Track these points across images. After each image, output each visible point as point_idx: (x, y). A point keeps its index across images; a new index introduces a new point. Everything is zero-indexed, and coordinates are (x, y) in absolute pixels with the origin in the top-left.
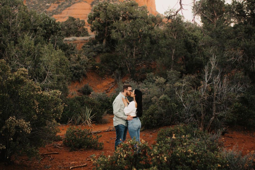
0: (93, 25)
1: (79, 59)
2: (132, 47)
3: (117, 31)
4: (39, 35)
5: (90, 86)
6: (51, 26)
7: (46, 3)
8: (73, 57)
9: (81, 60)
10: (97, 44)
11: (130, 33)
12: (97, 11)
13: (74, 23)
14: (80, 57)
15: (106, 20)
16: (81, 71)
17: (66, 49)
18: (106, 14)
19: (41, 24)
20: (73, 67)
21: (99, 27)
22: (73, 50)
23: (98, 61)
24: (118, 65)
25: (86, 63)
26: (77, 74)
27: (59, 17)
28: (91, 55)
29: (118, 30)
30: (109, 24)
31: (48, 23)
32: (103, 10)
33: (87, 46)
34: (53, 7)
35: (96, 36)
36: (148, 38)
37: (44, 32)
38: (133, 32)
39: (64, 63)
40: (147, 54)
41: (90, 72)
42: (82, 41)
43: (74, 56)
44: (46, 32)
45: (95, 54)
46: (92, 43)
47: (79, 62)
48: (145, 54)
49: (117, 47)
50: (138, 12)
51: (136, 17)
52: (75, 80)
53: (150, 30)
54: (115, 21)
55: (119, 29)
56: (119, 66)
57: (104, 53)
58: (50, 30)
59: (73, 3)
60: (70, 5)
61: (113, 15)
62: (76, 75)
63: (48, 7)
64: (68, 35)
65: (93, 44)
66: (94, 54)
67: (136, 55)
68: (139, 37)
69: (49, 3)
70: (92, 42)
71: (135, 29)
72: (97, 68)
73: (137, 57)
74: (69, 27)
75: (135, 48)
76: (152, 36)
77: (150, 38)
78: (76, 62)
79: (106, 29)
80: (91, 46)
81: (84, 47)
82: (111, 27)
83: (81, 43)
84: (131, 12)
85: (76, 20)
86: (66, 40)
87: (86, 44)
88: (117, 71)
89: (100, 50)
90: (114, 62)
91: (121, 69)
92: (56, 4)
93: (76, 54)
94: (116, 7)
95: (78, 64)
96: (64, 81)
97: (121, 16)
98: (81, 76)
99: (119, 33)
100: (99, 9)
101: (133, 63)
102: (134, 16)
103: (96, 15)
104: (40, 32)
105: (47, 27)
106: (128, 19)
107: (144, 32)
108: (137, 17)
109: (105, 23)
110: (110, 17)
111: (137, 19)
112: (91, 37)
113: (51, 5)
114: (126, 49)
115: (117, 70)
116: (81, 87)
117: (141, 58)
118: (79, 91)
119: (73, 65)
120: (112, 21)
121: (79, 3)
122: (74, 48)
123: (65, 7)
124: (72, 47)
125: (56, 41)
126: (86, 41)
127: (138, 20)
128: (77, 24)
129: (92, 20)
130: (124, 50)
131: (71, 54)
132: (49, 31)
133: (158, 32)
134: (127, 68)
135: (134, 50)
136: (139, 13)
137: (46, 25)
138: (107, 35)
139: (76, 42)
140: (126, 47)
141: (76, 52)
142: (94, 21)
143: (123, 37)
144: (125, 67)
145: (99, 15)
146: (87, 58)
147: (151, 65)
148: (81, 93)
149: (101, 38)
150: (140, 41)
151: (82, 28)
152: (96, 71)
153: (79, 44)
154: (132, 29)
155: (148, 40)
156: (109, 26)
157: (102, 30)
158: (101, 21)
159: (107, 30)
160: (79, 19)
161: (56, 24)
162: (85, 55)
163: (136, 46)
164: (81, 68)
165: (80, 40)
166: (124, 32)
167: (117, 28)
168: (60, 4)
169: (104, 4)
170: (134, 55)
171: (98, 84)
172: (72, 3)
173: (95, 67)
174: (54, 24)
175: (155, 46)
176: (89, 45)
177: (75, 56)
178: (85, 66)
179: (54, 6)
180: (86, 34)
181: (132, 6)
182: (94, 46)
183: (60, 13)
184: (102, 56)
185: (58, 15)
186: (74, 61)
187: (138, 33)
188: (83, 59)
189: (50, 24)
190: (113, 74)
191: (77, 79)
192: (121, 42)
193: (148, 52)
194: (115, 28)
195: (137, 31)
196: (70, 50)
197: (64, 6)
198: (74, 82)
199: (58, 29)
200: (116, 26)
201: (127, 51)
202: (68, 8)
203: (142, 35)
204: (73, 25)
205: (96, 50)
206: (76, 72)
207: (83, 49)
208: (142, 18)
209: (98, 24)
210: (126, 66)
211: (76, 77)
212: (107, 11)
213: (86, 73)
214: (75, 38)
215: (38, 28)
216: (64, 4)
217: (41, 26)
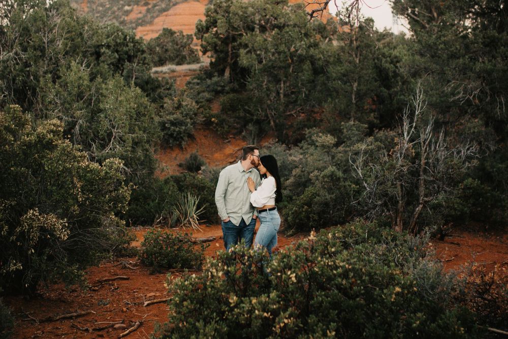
0: (205, 41)
1: (179, 106)
2: (278, 81)
3: (249, 52)
4: (106, 63)
5: (202, 155)
6: (127, 46)
7: (124, 6)
8: (168, 103)
9: (183, 107)
10: (214, 76)
11: (273, 54)
12: (212, 15)
13: (174, 40)
14: (182, 103)
15: (229, 33)
16: (183, 128)
17: (157, 87)
18: (230, 21)
19: (108, 43)
20: (169, 120)
21: (216, 45)
22: (169, 89)
23: (216, 108)
24: (252, 115)
25: (192, 113)
26: (175, 133)
27: (148, 31)
28: (203, 98)
29: (251, 49)
30: (234, 39)
31: (122, 41)
32: (222, 14)
33: (196, 81)
34: (137, 12)
35: (211, 63)
36: (308, 62)
37: (115, 58)
38: (279, 53)
39: (146, 113)
40: (305, 93)
41: (200, 129)
42: (187, 73)
43: (171, 101)
44: (117, 56)
45: (210, 97)
46: (205, 76)
47: (180, 111)
48: (302, 94)
49: (249, 82)
50: (288, 14)
51: (284, 25)
52: (173, 144)
53: (311, 48)
54: (247, 34)
55: (253, 47)
56: (255, 117)
57: (228, 93)
58: (126, 54)
59: (174, 3)
60: (168, 7)
61: (241, 23)
62: (175, 135)
63: (127, 13)
64: (161, 63)
65: (207, 78)
66: (207, 95)
67: (285, 95)
68: (290, 61)
69: (129, 5)
70: (205, 73)
71: (282, 48)
72: (213, 122)
73: (286, 99)
74: (163, 47)
75: (282, 82)
76: (315, 59)
77: (313, 63)
78: (173, 111)
79: (230, 50)
80: (203, 81)
81: (189, 83)
82: (238, 45)
83: (184, 76)
84: (275, 16)
85: (176, 35)
86: (156, 72)
87: (194, 78)
88: (251, 127)
89: (219, 88)
90: (245, 110)
91: (258, 122)
92: (142, 6)
93: (175, 97)
94: (246, 8)
95: (178, 115)
96: (147, 146)
97: (256, 24)
98: (184, 138)
99: (254, 56)
100: (216, 11)
101: (281, 110)
102: (281, 23)
103: (211, 22)
104: (108, 57)
105: (119, 49)
106: (270, 29)
107: (299, 52)
108: (286, 24)
109: (227, 38)
110: (236, 26)
111: (286, 28)
112: (203, 64)
113: (133, 9)
114: (266, 85)
115: (250, 125)
116: (183, 157)
117: (296, 101)
118: (180, 165)
119: (168, 117)
120: (240, 33)
121: (184, 4)
122: (171, 85)
123: (159, 11)
124: (167, 83)
125: (135, 72)
126: (194, 73)
127: (288, 30)
128: (179, 42)
129: (204, 33)
130: (262, 86)
131: (166, 97)
132: (124, 55)
133: (327, 52)
134: (269, 121)
135: (282, 85)
136: (290, 17)
137: (117, 44)
138: (232, 60)
139: (175, 74)
140: (266, 81)
141: (175, 92)
142: (206, 35)
143: (260, 62)
144: (265, 118)
145: (216, 22)
146: (194, 103)
147: (315, 113)
148: (183, 169)
149: (222, 66)
150: (293, 69)
151: (187, 49)
152: (211, 127)
153: (180, 78)
154: (276, 47)
155: (307, 66)
156: (236, 43)
157: (222, 52)
158: (221, 34)
159: (232, 50)
160: (182, 32)
161: (137, 42)
162: (191, 98)
163: (284, 79)
164: (184, 123)
165: (182, 70)
166: (263, 53)
167: (250, 45)
168: (150, 7)
169: (225, 3)
170: (282, 96)
171: (217, 152)
172: (171, 4)
173: (210, 121)
174: (132, 42)
175: (321, 78)
176: (198, 79)
177: (173, 100)
178: (191, 119)
179: (139, 11)
180: (197, 60)
181: (278, 4)
182: (209, 81)
183: (151, 23)
184: (223, 98)
185: (146, 26)
186: (171, 109)
187: (288, 53)
188: (187, 105)
189: (125, 42)
190: (243, 131)
191: (177, 144)
192: (257, 72)
193: (307, 89)
194: (246, 46)
195: (286, 50)
196: (164, 90)
197: (157, 9)
198: (172, 150)
199: (139, 51)
200: (246, 42)
201: (268, 89)
202: (166, 13)
203: (295, 58)
204: (170, 44)
205: (211, 88)
206: (174, 131)
207: (187, 87)
208: (295, 25)
209: (215, 40)
210: (268, 117)
211: (175, 139)
212: (230, 15)
213: (193, 132)
214: (174, 67)
215: (102, 51)
216: (158, 6)
217: (108, 47)
